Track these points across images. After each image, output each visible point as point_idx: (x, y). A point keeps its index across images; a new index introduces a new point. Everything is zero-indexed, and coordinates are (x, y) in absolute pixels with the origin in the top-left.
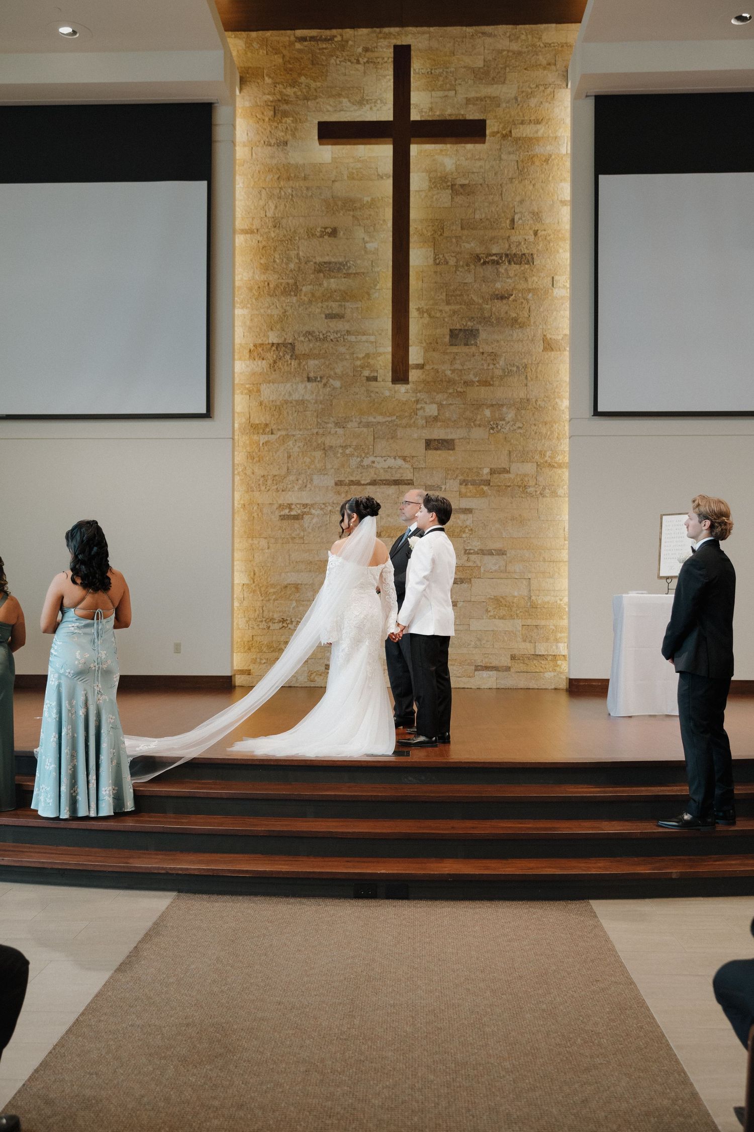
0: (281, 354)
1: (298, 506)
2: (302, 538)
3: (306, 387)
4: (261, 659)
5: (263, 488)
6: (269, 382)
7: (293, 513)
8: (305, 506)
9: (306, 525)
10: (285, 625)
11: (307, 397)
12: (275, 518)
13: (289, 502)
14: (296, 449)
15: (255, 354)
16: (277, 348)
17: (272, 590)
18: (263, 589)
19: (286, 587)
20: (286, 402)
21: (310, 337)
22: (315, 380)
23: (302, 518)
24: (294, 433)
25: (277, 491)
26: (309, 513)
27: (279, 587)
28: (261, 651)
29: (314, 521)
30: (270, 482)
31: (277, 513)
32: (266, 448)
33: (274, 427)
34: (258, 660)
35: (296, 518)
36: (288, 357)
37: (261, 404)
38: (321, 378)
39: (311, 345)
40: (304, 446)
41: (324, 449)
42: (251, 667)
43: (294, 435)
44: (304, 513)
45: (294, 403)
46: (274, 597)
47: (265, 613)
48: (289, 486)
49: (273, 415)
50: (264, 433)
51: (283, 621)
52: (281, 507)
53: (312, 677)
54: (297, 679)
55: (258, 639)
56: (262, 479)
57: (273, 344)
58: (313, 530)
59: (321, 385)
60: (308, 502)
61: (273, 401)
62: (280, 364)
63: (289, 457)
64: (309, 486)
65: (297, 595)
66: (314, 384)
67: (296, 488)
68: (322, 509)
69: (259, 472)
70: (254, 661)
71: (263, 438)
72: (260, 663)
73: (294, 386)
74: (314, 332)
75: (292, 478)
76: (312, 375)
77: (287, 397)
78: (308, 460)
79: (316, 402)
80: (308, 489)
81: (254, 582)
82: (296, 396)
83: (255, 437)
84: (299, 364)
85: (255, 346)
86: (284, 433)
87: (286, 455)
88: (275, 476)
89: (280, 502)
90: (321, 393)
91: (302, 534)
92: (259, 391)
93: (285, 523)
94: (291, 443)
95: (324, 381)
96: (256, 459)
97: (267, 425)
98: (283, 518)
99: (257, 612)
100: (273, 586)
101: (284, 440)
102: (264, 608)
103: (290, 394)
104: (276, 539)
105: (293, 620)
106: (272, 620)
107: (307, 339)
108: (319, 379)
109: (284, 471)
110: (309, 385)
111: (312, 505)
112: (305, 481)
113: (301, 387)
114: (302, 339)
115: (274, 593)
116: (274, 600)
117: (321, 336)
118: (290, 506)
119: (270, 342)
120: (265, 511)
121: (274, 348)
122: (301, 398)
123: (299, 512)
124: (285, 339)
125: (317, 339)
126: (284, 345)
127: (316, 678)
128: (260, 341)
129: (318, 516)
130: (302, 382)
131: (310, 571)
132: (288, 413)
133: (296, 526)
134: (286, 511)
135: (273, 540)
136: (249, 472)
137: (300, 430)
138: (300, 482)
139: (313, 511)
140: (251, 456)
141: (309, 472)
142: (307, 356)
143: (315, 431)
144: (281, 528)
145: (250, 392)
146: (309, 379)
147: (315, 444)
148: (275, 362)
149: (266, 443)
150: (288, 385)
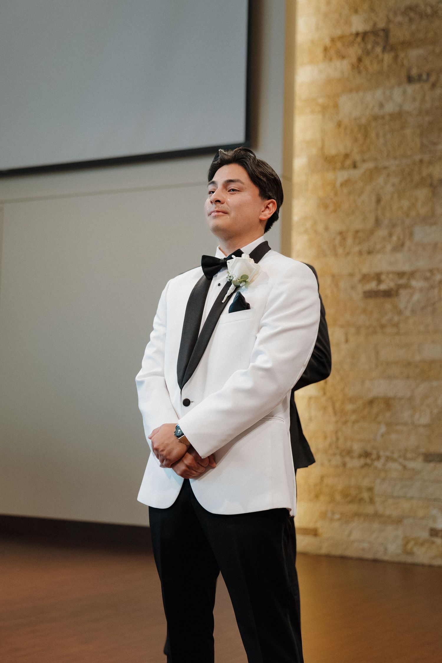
0: (369, 46)
1: (391, 276)
2: (396, 325)
3: (405, 92)
4: (333, 513)
5: (340, 251)
6: (351, 91)
7: (383, 287)
8: (401, 275)
9: (402, 306)
10: (368, 461)
11: (408, 107)
12: (357, 296)
13: (378, 270)
14: (389, 188)
15: (332, 52)
16: (363, 39)
17: (349, 407)
18: (338, 405)
19: (371, 402)
20: (375, 118)
21: (412, 14)
22: (419, 78)
23: (397, 294)
24: (386, 164)
25: (360, 253)
26: (406, 286)
27: (360, 403)
28: (332, 500)
29: (416, 297)
30: (349, 241)
31: (361, 288)
32: (345, 191)
33: (357, 157)
34: (329, 515)
35: (388, 294)
36: (378, 50)
37: (339, 124)
38: (428, 75)
39: (414, 27)
40: (401, 181)
41: (431, 185)
42: (319, 525)
43: (385, 168)
44: (399, 287)
45: (387, 118)
46: (354, 417)
47: (341, 441)
48: (378, 246)
49: (356, 140)
50: (343, 168)
51: (366, 454)
52: (365, 278)
53: (409, 546)
54: (386, 549)
55: (329, 481)
56: (338, 238)
57: (357, 34)
58: (413, 312)
59: (427, 86)
60: (407, 268)
61: (355, 119)
62: (367, 61)
63: (379, 201)
64: (408, 243)
65: (388, 414)
66: (417, 86)
67: (389, 248)
68: (426, 279)
69: (335, 226)
70: (324, 516)
71: (342, 176)
72: (332, 520)
73: (388, 93)
74: (417, 6)
75: (382, 232)
76: (414, 72)
77: (376, 110)
78: (406, 203)
79: (420, 113)
80: (406, 248)
81: (325, 394)
82: (390, 108)
83: (330, 176)
84: (396, 58)
85: (333, 40)
86: (370, 165)
87: (374, 199)
88: (357, 232)
89: (365, 270)
90: (427, 98)
91: (396, 319)
92: (336, 106)
93: (372, 303)
94: (381, 180)
95: (433, 78)
96: (331, 207)
97: (347, 156)
98: (369, 295)
99: (328, 441)
100: (351, 400)
101: (371, 175)
102: (340, 434)
103: (381, 106)
104: (358, 329)
105: (381, 453)
106: (349, 452)
107: (407, 19)
108: (424, 77)
109: (371, 222)
110: (410, 89)
111: (412, 274)
112: (402, 237)
113: (397, 95)
114: (399, 18)
115: (354, 411)
116: (355, 422)
117: (429, 11)
118: (378, 277)
119: (354, 30)
120: (342, 285)
121: (359, 39)
122: (397, 109)
123: (392, 285)
124: (375, 24)
125: (422, 15)
126: (374, 32)
127: (415, 549)
128: (339, 32)
129: (421, 290)
130: (399, 84)
131: (408, 377)
132: (377, 135)
133: (388, 306)
134: (372, 285)
135: (352, 330)
136: (320, 227)
137: (395, 158)
138: (395, 238)
139: (414, 283)
140: (323, 205)
141: (408, 221)
142: (407, 44)
143: (417, 158)
144: (364, 311)
145: (324, 108)
146: (410, 80)
147: (417, 178)
148: (360, 60)
149: (344, 184)
150: (379, 94)
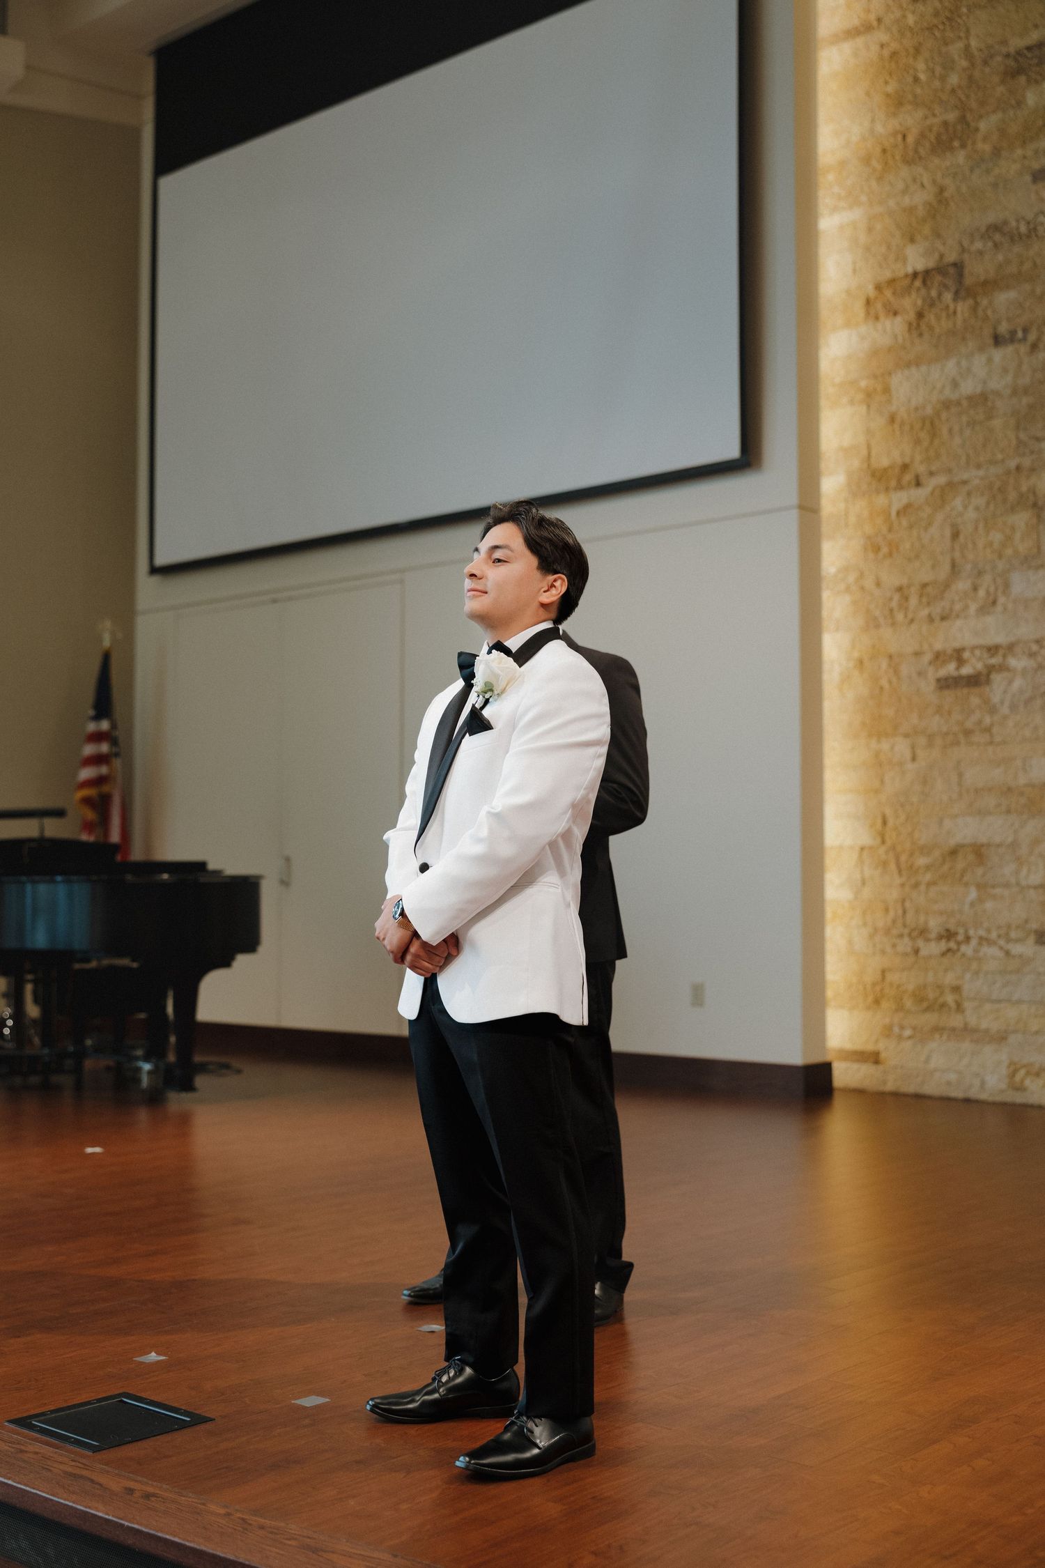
0: (934, 293)
1: (978, 652)
2: (988, 730)
3: (990, 360)
4: (902, 1028)
5: (900, 617)
6: (908, 365)
7: (966, 670)
8: (993, 650)
9: (996, 699)
10: (952, 945)
11: (994, 385)
12: (928, 687)
13: (957, 645)
14: (971, 514)
15: (879, 306)
16: (924, 282)
17: (922, 861)
18: (903, 858)
19: (954, 852)
20: (947, 405)
21: (997, 237)
22: (1012, 338)
23: (988, 681)
24: (965, 476)
25: (931, 619)
26: (1002, 668)
27: (937, 853)
28: (900, 1008)
29: (1018, 683)
30: (913, 601)
31: (932, 674)
32: (904, 523)
33: (921, 469)
34: (896, 1030)
35: (974, 681)
36: (948, 297)
37: (892, 419)
38: (1025, 331)
39: (1000, 257)
40: (988, 503)
41: (1035, 505)
42: (881, 1046)
43: (965, 482)
44: (991, 669)
45: (965, 403)
46: (928, 877)
47: (910, 916)
48: (958, 607)
49: (918, 442)
50: (900, 487)
51: (949, 935)
52: (939, 658)
53: (1018, 1078)
54: (983, 1083)
55: (893, 977)
56: (896, 597)
57: (915, 275)
58: (1014, 707)
59: (1023, 349)
60: (1000, 639)
61: (917, 409)
62: (931, 317)
63: (955, 535)
64: (1002, 600)
65: (980, 871)
66: (1010, 349)
67: (973, 608)
68: (1032, 655)
69: (892, 579)
70: (888, 1031)
71: (899, 499)
72: (900, 1037)
73: (964, 363)
74: (1005, 223)
75: (962, 585)
76: (1003, 328)
77: (948, 393)
78: (997, 537)
79: (1015, 392)
80: (999, 608)
81: (883, 842)
82: (969, 387)
83: (881, 500)
84: (974, 309)
85: (878, 288)
86: (941, 480)
87: (948, 533)
88: (924, 586)
89: (938, 646)
90: (1025, 367)
91: (987, 720)
92: (887, 390)
93: (949, 696)
94: (958, 502)
95: (1032, 337)
96: (885, 550)
97: (905, 467)
98: (945, 684)
99: (892, 913)
100: (925, 850)
101: (943, 496)
102: (908, 904)
103: (955, 384)
104: (931, 738)
105: (971, 932)
106: (923, 932)
107: (990, 244)
108: (1020, 334)
109: (947, 567)
110: (998, 355)
111: (1011, 648)
112: (992, 589)
113: (979, 365)
114: (978, 245)
115: (928, 868)
116: (930, 884)
117: (1023, 229)
118: (958, 656)
119: (910, 270)
120: (905, 670)
121: (918, 283)
122: (979, 390)
123: (979, 666)
124: (942, 256)
125: (1015, 238)
126: (941, 270)
127: (1027, 1082)
128: (888, 275)
129: (1024, 671)
130: (981, 349)
131: (1008, 812)
132: (950, 431)
133: (975, 701)
134: (950, 669)
135: (922, 741)
136: (869, 583)
137: (979, 466)
138: (982, 593)
139: (1013, 662)
140: (872, 546)
141: (1001, 565)
142: (990, 285)
143: (1012, 464)
144: (939, 710)
145: (869, 395)
146: (998, 340)
147: (1012, 496)
148: (920, 315)
149: (904, 511)
150: (951, 365)
